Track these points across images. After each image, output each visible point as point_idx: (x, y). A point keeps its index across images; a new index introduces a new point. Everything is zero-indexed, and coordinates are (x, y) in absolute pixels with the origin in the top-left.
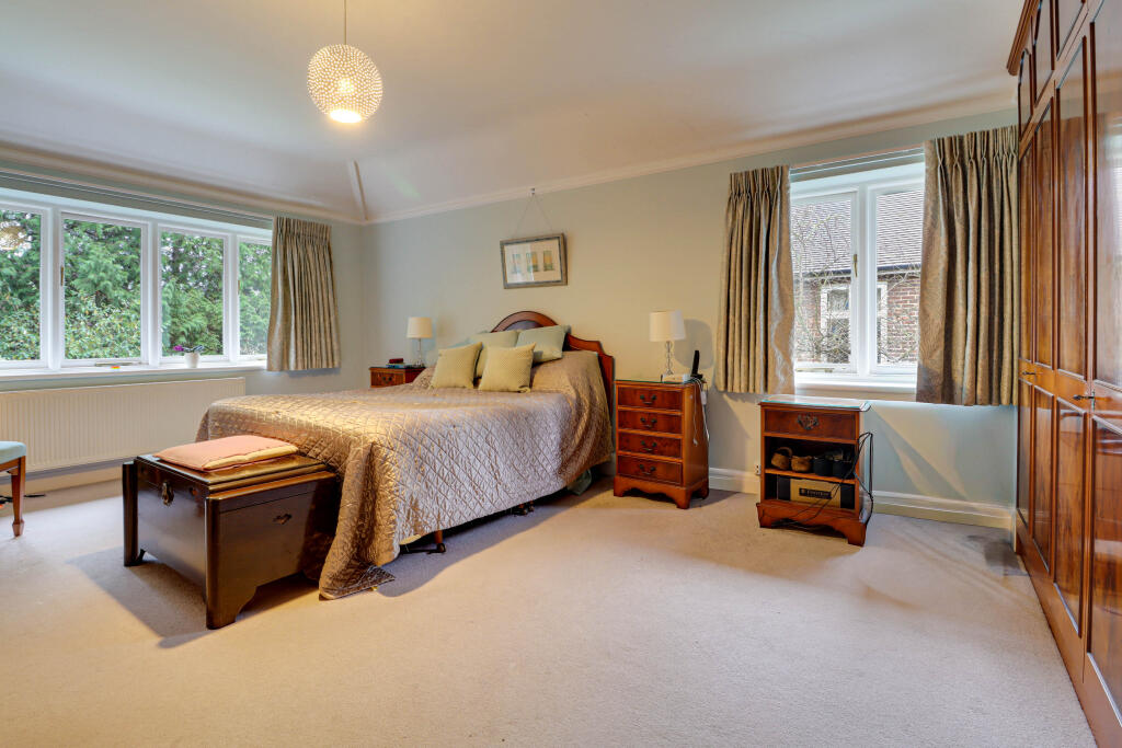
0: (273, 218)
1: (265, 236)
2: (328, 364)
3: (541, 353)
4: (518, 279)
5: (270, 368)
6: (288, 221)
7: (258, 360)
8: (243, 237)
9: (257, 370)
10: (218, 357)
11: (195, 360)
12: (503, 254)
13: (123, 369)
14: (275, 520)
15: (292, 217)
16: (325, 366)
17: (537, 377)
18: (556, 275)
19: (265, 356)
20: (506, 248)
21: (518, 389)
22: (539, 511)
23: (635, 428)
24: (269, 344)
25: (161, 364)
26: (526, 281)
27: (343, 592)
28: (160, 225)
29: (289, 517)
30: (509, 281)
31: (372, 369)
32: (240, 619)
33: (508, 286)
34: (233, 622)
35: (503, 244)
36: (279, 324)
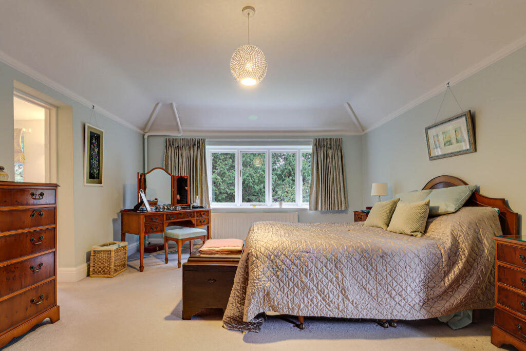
0: (312, 140)
1: (309, 149)
2: (338, 209)
3: (438, 208)
4: (438, 152)
5: (310, 209)
6: (319, 139)
7: (306, 206)
8: (303, 150)
9: (305, 210)
10: (293, 203)
11: (281, 204)
12: (427, 136)
13: (257, 207)
14: (208, 280)
15: (321, 138)
16: (336, 209)
17: (432, 226)
18: (466, 146)
19: (308, 203)
20: (429, 131)
21: (410, 233)
22: (401, 329)
23: (514, 286)
24: (310, 198)
25: (271, 205)
26: (444, 153)
27: (233, 327)
28: (271, 151)
29: (216, 281)
30: (432, 155)
31: (355, 212)
32: (194, 320)
33: (432, 158)
34: (190, 319)
35: (427, 129)
36: (314, 189)
